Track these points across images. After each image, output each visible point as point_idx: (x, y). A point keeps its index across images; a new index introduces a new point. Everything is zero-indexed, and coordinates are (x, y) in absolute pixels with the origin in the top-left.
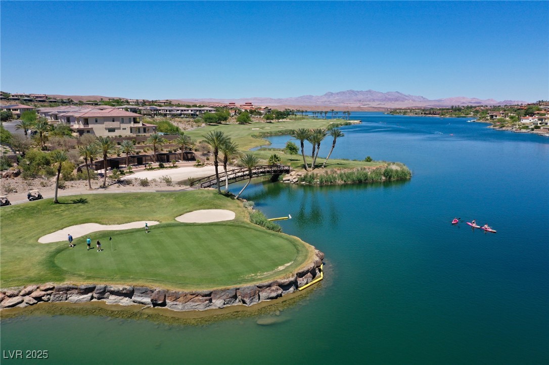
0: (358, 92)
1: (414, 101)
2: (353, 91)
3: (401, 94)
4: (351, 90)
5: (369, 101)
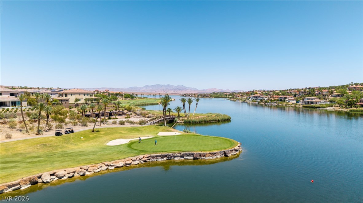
0: (162, 85)
1: (191, 90)
2: (160, 85)
3: (184, 86)
4: (158, 84)
5: (169, 90)
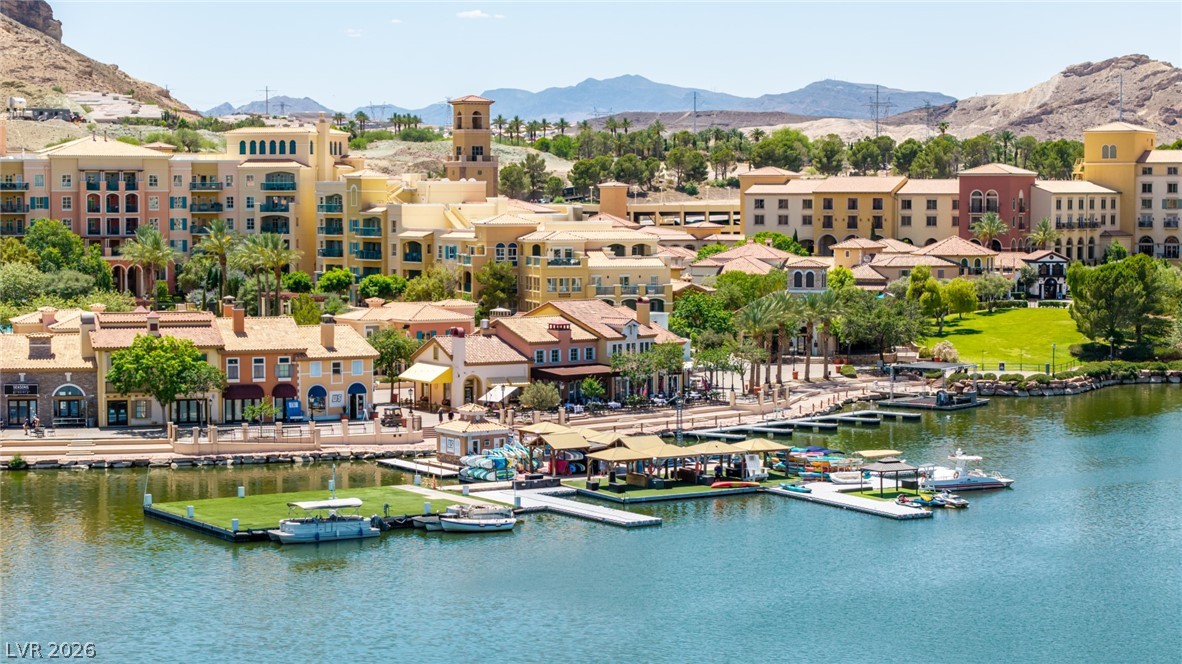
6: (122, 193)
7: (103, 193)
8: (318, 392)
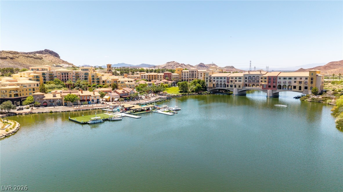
6: (66, 75)
7: (64, 75)
8: (93, 100)
